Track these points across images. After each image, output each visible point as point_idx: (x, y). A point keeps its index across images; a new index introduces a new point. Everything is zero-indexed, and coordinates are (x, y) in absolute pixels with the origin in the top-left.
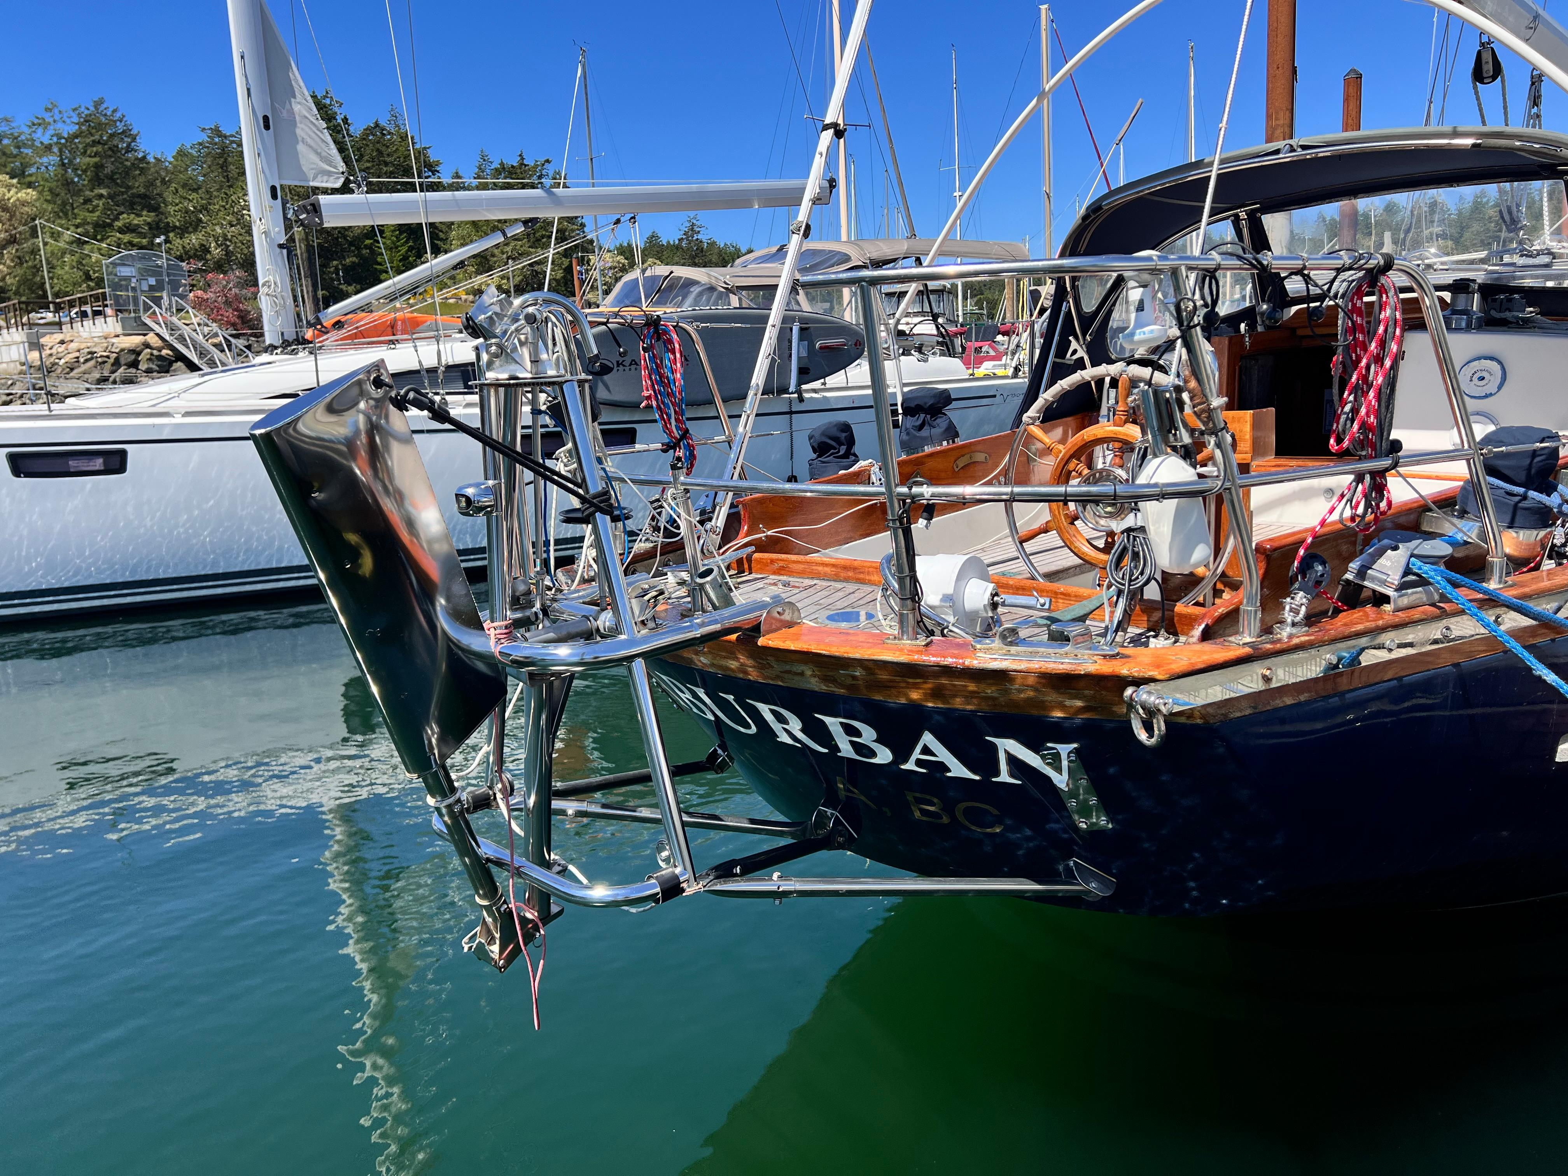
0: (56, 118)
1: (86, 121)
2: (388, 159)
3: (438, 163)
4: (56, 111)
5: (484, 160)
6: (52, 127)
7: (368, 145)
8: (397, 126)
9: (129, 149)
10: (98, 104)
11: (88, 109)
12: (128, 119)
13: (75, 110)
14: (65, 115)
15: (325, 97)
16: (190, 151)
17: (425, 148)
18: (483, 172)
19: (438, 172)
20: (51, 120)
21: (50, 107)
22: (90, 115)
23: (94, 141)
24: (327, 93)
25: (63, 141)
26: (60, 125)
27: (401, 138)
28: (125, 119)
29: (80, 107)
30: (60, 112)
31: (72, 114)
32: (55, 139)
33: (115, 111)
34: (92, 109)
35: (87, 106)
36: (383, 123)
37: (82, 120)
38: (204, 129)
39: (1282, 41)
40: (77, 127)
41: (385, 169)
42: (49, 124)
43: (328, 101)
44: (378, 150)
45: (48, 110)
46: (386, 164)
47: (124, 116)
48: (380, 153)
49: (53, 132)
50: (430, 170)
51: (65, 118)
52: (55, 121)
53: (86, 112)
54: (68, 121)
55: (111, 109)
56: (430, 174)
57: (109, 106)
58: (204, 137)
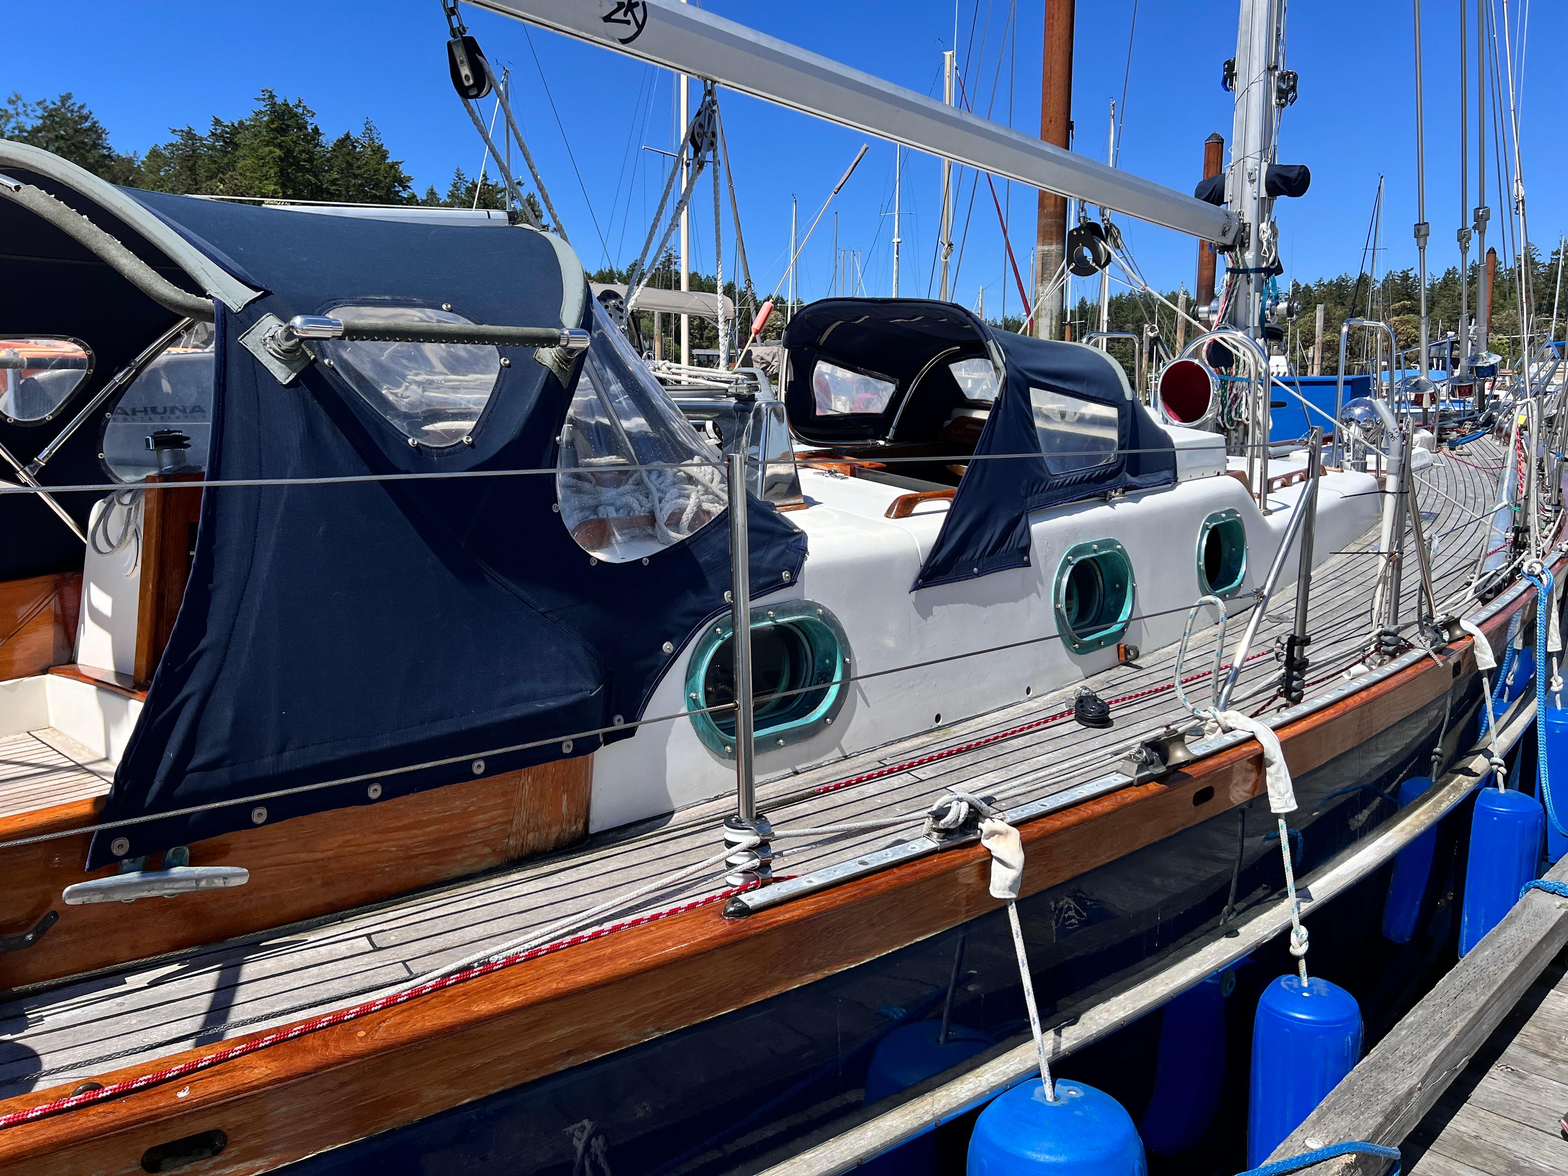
0: (19, 110)
1: (50, 115)
2: (358, 172)
3: (409, 179)
4: (20, 103)
5: (460, 179)
6: (14, 120)
7: (337, 157)
8: (371, 139)
9: (95, 146)
10: (65, 99)
11: (54, 103)
12: (95, 116)
13: (39, 104)
14: (30, 108)
15: (298, 106)
16: (163, 152)
17: (397, 163)
18: (458, 190)
19: (409, 187)
20: (14, 112)
21: (14, 98)
22: (55, 110)
23: (57, 136)
24: (300, 102)
25: (25, 134)
26: (22, 118)
27: (373, 151)
28: (92, 116)
29: (45, 101)
30: (24, 105)
31: (37, 108)
32: (17, 132)
33: (82, 107)
34: (59, 103)
35: (52, 99)
36: (354, 136)
37: (46, 114)
38: (175, 131)
39: (1057, 94)
40: (41, 121)
41: (353, 181)
42: (12, 116)
43: (300, 110)
44: (347, 162)
45: (11, 102)
46: (355, 177)
47: (91, 113)
48: (350, 165)
49: (15, 125)
50: (400, 185)
51: (29, 112)
52: (17, 114)
53: (52, 106)
54: (31, 115)
55: (78, 105)
56: (401, 189)
57: (77, 100)
58: (176, 139)
